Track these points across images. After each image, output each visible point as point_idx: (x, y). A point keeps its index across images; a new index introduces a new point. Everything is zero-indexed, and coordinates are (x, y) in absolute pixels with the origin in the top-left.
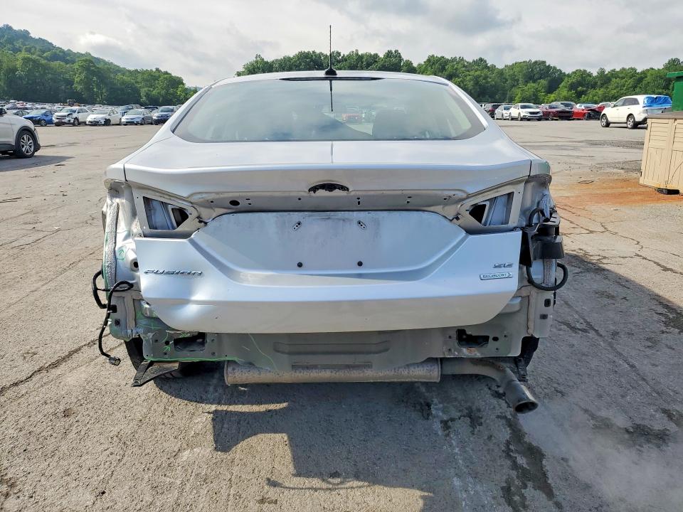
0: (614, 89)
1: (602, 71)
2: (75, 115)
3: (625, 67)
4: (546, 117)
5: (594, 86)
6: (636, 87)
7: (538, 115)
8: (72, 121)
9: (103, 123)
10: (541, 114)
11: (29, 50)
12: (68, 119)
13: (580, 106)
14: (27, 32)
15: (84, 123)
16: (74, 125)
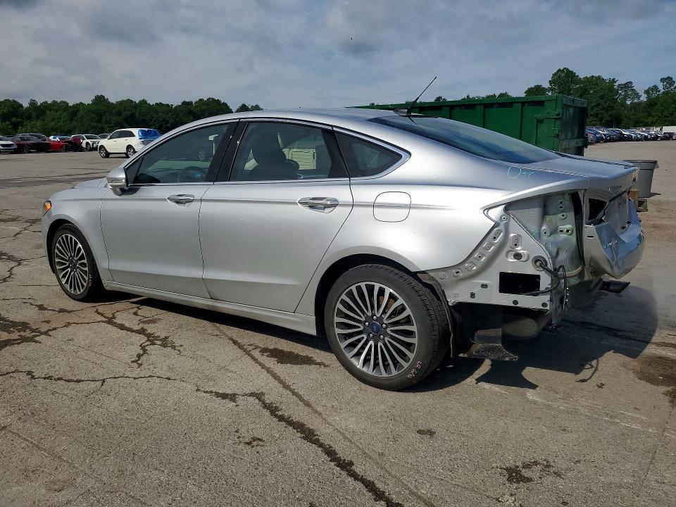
0: (52, 121)
1: (33, 103)
3: (56, 100)
4: (20, 149)
5: (29, 118)
6: (72, 119)
7: (13, 148)
10: (16, 147)
13: (54, 138)
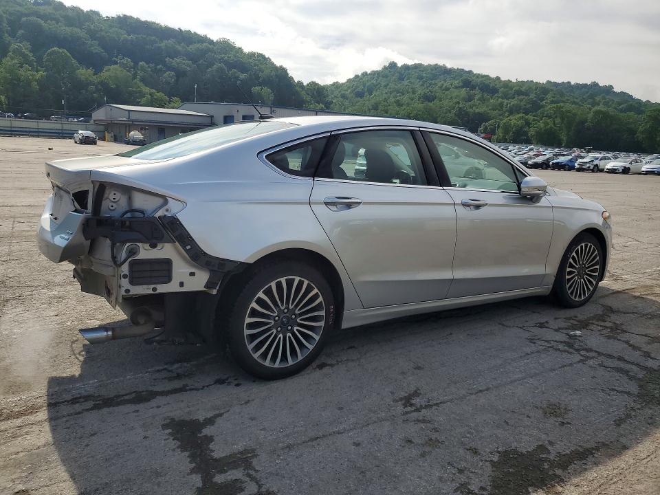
2: (595, 163)
8: (592, 168)
9: (621, 171)
11: (606, 104)
12: (588, 165)
14: (611, 87)
15: (602, 171)
16: (593, 171)
